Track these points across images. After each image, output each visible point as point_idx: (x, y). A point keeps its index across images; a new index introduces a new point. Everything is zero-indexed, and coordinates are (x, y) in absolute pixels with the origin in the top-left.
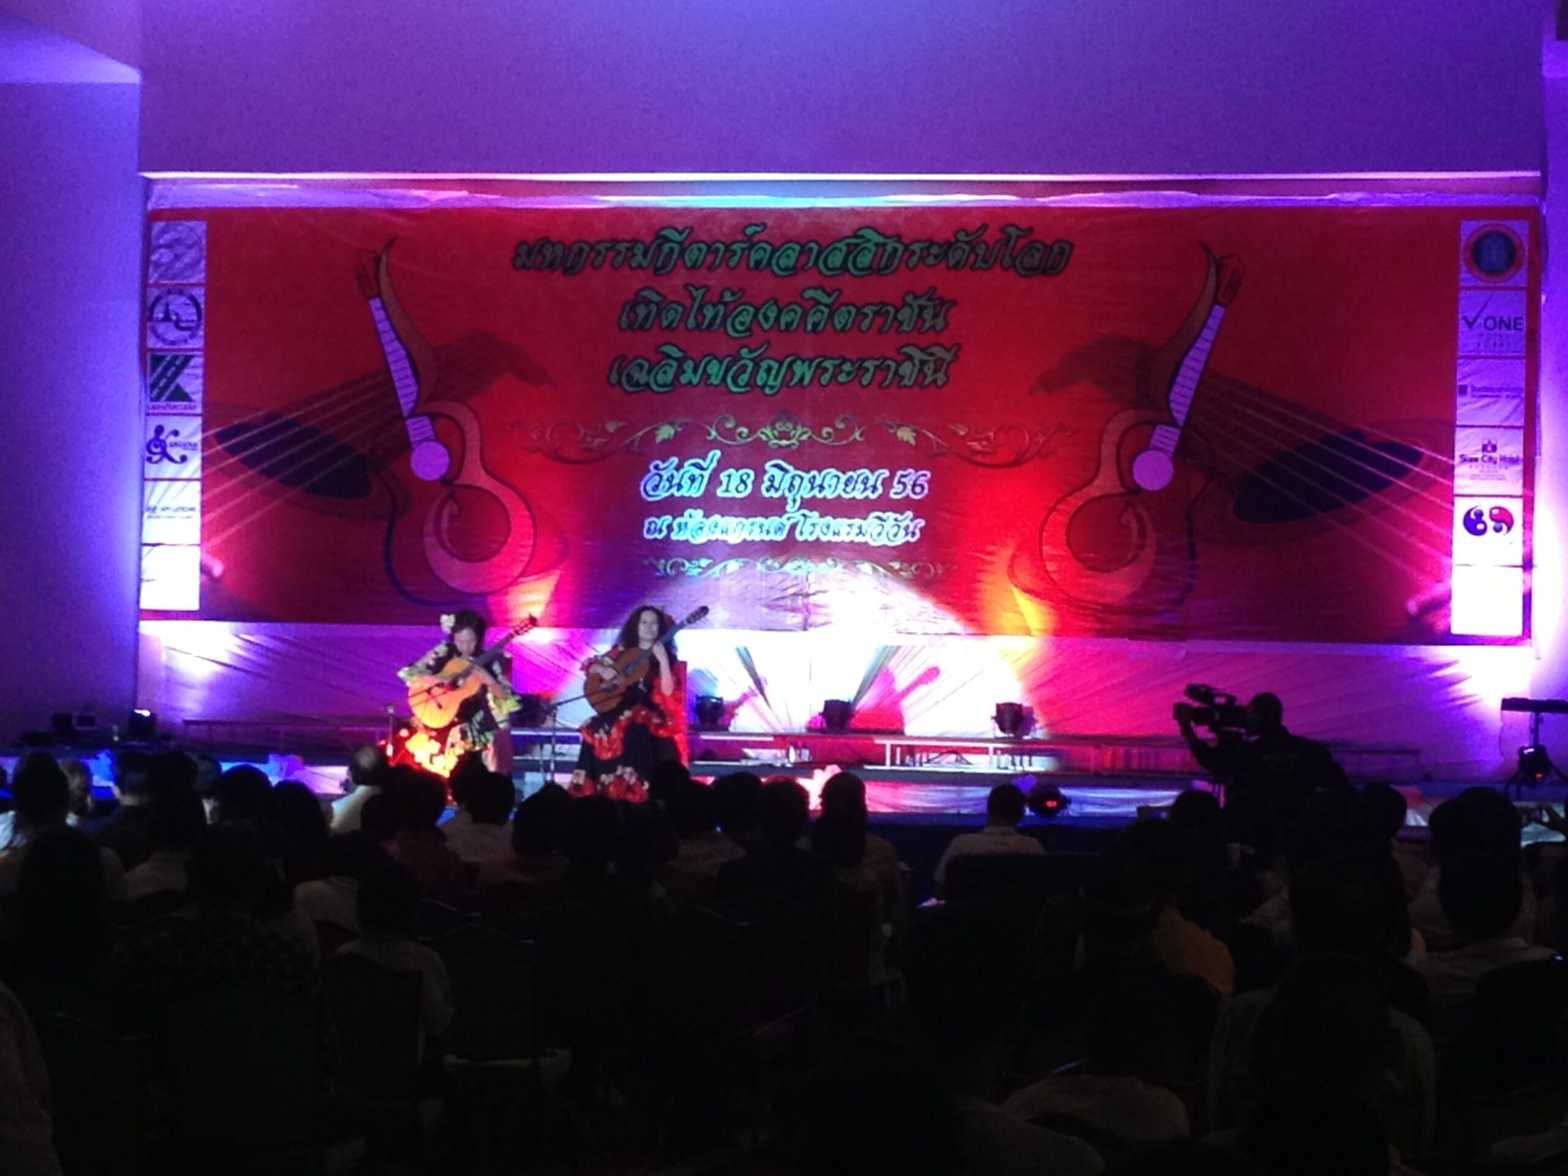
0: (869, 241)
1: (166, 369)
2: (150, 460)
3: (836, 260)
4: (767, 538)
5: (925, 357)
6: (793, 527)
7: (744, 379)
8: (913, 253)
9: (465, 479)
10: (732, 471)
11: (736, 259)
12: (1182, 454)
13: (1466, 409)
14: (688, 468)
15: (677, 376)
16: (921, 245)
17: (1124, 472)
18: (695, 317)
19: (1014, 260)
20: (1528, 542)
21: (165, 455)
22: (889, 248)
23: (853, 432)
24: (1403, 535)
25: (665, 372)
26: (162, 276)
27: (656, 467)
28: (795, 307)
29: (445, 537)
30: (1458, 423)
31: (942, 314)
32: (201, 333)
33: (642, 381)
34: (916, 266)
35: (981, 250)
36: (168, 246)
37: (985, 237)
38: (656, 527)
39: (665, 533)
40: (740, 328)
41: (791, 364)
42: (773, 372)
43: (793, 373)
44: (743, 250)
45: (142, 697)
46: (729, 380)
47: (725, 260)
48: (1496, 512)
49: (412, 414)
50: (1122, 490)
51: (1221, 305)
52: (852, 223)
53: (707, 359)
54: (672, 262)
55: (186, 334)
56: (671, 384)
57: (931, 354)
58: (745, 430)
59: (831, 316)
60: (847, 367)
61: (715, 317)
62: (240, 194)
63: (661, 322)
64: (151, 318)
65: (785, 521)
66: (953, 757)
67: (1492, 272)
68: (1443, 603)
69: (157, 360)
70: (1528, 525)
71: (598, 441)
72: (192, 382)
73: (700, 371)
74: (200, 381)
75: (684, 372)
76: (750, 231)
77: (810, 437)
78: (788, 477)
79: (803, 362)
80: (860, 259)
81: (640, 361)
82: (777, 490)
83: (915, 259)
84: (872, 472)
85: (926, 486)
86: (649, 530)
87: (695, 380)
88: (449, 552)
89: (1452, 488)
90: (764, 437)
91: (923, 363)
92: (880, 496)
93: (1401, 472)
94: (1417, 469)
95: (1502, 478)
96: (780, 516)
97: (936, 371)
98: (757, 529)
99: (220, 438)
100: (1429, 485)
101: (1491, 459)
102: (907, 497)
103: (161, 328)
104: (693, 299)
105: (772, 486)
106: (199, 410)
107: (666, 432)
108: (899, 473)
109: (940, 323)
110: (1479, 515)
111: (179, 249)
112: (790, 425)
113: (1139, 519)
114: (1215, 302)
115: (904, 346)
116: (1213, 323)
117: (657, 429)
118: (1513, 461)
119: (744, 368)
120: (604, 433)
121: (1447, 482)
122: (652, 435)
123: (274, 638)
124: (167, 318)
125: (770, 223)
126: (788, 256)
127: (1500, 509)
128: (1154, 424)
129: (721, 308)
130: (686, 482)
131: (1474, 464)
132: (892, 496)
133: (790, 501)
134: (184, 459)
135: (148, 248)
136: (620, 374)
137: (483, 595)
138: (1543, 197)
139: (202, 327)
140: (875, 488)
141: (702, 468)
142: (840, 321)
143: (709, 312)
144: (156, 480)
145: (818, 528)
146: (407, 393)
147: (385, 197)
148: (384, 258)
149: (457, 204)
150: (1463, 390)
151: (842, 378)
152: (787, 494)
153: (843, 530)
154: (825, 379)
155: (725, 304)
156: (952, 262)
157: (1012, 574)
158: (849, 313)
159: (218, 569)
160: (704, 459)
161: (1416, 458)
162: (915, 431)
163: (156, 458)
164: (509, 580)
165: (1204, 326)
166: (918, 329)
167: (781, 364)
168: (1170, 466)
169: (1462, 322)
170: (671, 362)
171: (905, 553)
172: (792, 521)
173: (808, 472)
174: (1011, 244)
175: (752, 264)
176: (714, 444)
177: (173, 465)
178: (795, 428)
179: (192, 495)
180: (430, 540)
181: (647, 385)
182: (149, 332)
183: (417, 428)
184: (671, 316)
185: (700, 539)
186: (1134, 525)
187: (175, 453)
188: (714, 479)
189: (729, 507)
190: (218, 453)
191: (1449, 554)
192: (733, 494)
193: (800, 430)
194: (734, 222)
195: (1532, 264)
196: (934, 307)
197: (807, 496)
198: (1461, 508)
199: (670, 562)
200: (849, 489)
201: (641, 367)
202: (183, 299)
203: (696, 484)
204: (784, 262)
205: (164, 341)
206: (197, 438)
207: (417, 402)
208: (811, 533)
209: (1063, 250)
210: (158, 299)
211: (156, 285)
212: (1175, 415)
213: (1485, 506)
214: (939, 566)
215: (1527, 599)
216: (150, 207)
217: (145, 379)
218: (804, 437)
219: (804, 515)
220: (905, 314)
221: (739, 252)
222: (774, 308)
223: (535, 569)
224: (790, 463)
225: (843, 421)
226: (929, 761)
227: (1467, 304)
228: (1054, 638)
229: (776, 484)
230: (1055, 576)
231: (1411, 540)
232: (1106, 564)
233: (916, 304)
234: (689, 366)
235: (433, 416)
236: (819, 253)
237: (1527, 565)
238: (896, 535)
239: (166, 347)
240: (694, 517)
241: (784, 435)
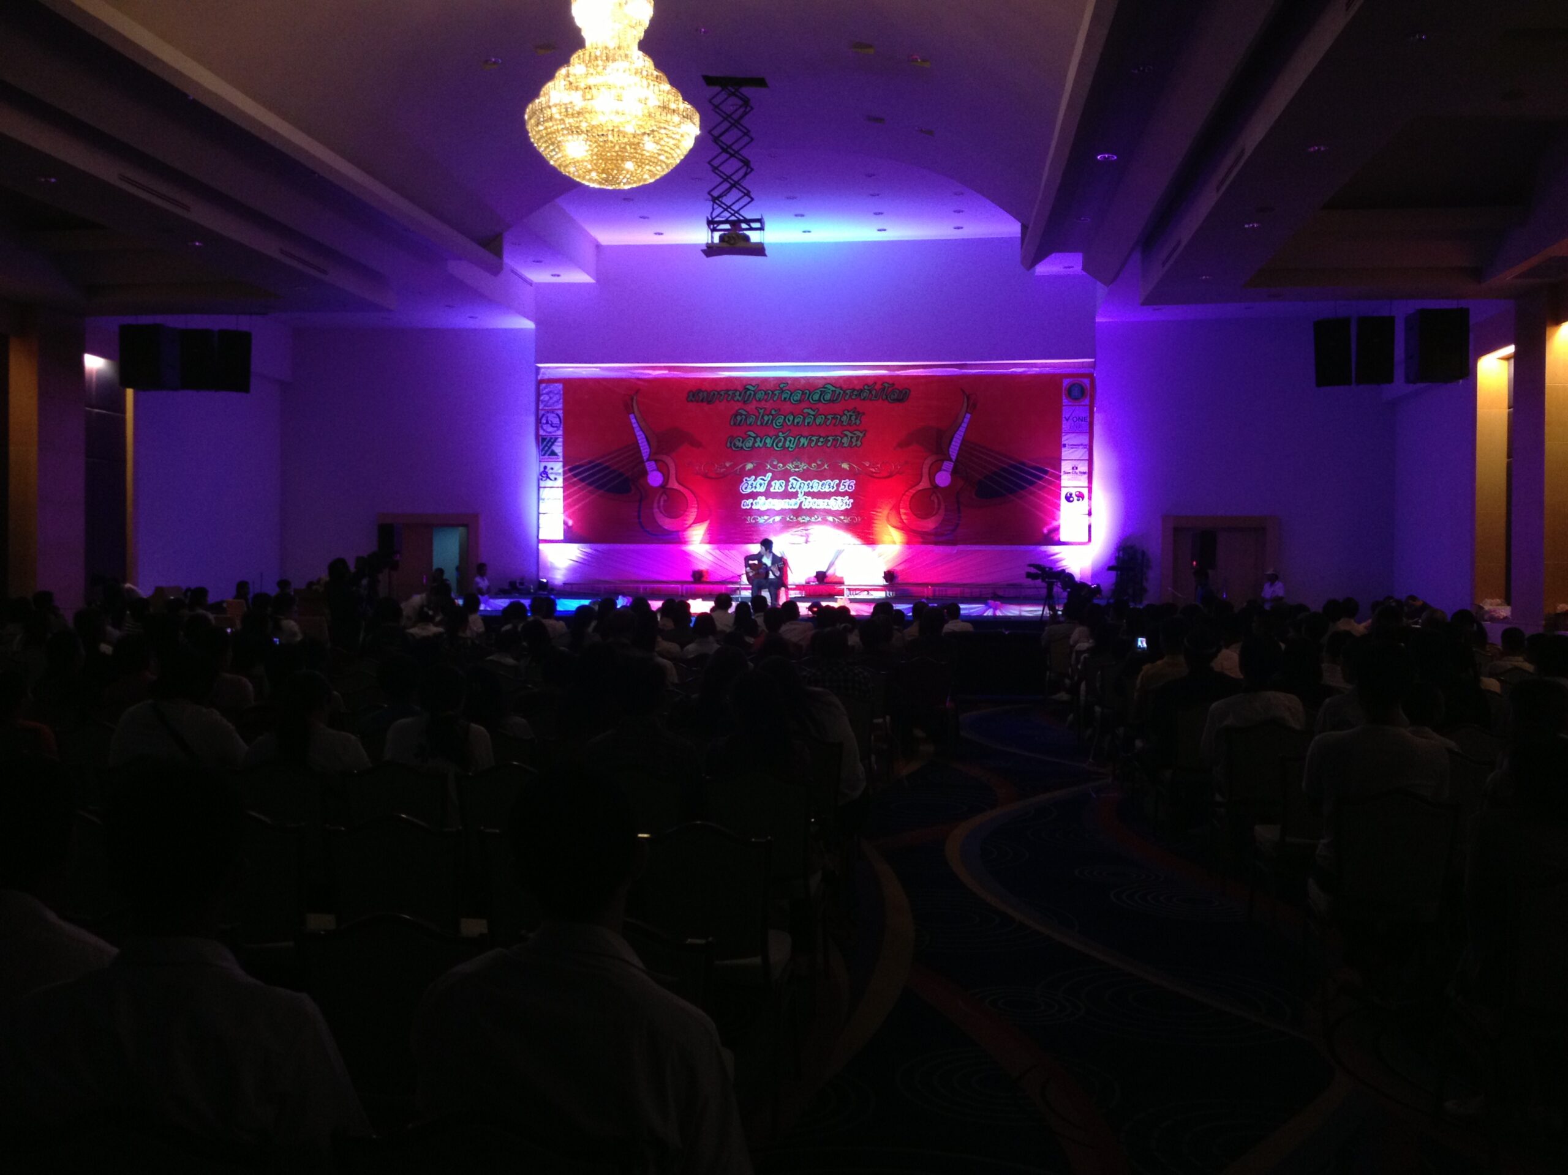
0: (829, 389)
1: (548, 443)
2: (542, 479)
3: (816, 397)
4: (791, 507)
5: (852, 435)
6: (801, 503)
7: (780, 445)
8: (847, 394)
9: (669, 486)
10: (776, 481)
11: (776, 397)
12: (955, 472)
13: (1066, 453)
14: (759, 480)
15: (754, 444)
16: (850, 391)
17: (932, 479)
18: (761, 421)
19: (887, 396)
20: (1090, 505)
21: (548, 477)
22: (837, 392)
23: (824, 465)
24: (1041, 503)
25: (749, 442)
26: (545, 406)
27: (746, 480)
28: (800, 416)
29: (662, 509)
30: (1063, 458)
31: (859, 418)
32: (561, 428)
33: (740, 446)
34: (848, 399)
35: (874, 392)
36: (547, 394)
37: (876, 387)
38: (746, 504)
39: (750, 506)
40: (778, 424)
41: (799, 439)
42: (792, 442)
43: (800, 442)
44: (779, 393)
45: (541, 574)
46: (774, 445)
47: (772, 398)
48: (1077, 493)
49: (648, 460)
50: (932, 487)
51: (969, 413)
52: (822, 382)
53: (765, 438)
54: (751, 399)
55: (555, 429)
56: (752, 447)
57: (855, 434)
58: (781, 465)
59: (815, 420)
60: (821, 440)
61: (768, 420)
62: (575, 373)
63: (747, 423)
64: (540, 423)
65: (798, 501)
66: (866, 593)
67: (1076, 399)
68: (1057, 529)
69: (544, 439)
70: (1090, 498)
71: (723, 470)
72: (558, 448)
73: (763, 442)
74: (561, 448)
75: (756, 442)
76: (782, 386)
77: (807, 468)
78: (799, 484)
79: (804, 437)
80: (825, 397)
81: (739, 438)
82: (794, 488)
83: (848, 396)
84: (832, 481)
85: (854, 486)
86: (744, 505)
87: (761, 445)
88: (664, 515)
89: (1060, 484)
90: (789, 468)
91: (852, 437)
92: (835, 491)
93: (1040, 478)
94: (1047, 477)
95: (1080, 480)
96: (796, 499)
97: (857, 440)
98: (787, 504)
99: (570, 470)
100: (1050, 483)
101: (1075, 472)
102: (846, 491)
103: (545, 427)
104: (760, 413)
105: (792, 487)
106: (561, 459)
107: (749, 466)
108: (843, 481)
109: (858, 422)
110: (1071, 494)
111: (551, 395)
112: (799, 463)
113: (938, 498)
114: (967, 412)
115: (845, 430)
116: (966, 420)
117: (745, 465)
118: (1084, 473)
119: (780, 441)
120: (725, 467)
121: (1058, 482)
122: (744, 467)
123: (595, 550)
124: (547, 423)
125: (789, 382)
126: (797, 396)
127: (1080, 492)
128: (943, 461)
129: (771, 417)
130: (758, 486)
131: (1069, 475)
132: (840, 490)
133: (800, 493)
134: (556, 479)
135: (538, 394)
136: (731, 443)
137: (678, 531)
138: (1094, 369)
139: (562, 426)
140: (833, 487)
141: (764, 480)
142: (818, 421)
143: (766, 418)
144: (545, 487)
145: (811, 503)
146: (645, 451)
147: (634, 373)
148: (635, 398)
149: (664, 376)
150: (1064, 446)
151: (820, 444)
152: (798, 490)
153: (821, 504)
154: (813, 444)
155: (772, 415)
156: (862, 398)
157: (888, 521)
158: (822, 418)
159: (570, 523)
160: (765, 476)
161: (1046, 472)
162: (849, 464)
163: (544, 479)
164: (687, 526)
165: (963, 421)
166: (849, 424)
167: (795, 439)
168: (950, 476)
169: (1064, 419)
170: (751, 438)
171: (846, 512)
172: (801, 501)
173: (806, 481)
174: (886, 390)
175: (783, 399)
176: (770, 471)
177: (551, 481)
178: (801, 464)
179: (560, 493)
180: (656, 510)
181: (742, 447)
182: (540, 429)
183: (650, 466)
184: (751, 420)
185: (763, 508)
186: (936, 501)
187: (552, 477)
188: (769, 485)
189: (775, 496)
190: (570, 476)
191: (1059, 510)
192: (777, 490)
193: (803, 464)
194: (775, 382)
195: (1091, 396)
196: (856, 416)
197: (807, 490)
198: (1064, 492)
199: (752, 518)
200: (823, 488)
201: (739, 440)
202: (554, 415)
203: (762, 486)
204: (795, 398)
205: (547, 432)
206: (561, 471)
207: (650, 455)
208: (808, 505)
209: (906, 393)
210: (543, 415)
211: (542, 410)
212: (952, 457)
213: (1073, 491)
214: (859, 517)
215: (1090, 527)
216: (539, 378)
217: (539, 448)
218: (805, 468)
219: (806, 499)
220: (844, 418)
221: (777, 394)
222: (792, 417)
223: (698, 520)
224: (799, 478)
225: (820, 460)
226: (856, 594)
227: (1066, 414)
228: (906, 546)
229: (794, 486)
230: (905, 521)
231: (1045, 505)
232: (926, 516)
233: (848, 414)
234: (758, 439)
235: (656, 461)
236: (809, 395)
237: (1090, 514)
238: (842, 506)
239: (547, 434)
240: (761, 500)
241: (797, 467)
